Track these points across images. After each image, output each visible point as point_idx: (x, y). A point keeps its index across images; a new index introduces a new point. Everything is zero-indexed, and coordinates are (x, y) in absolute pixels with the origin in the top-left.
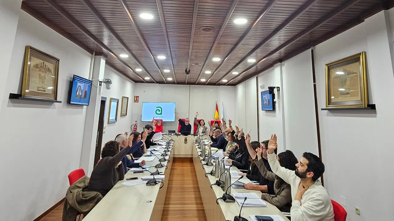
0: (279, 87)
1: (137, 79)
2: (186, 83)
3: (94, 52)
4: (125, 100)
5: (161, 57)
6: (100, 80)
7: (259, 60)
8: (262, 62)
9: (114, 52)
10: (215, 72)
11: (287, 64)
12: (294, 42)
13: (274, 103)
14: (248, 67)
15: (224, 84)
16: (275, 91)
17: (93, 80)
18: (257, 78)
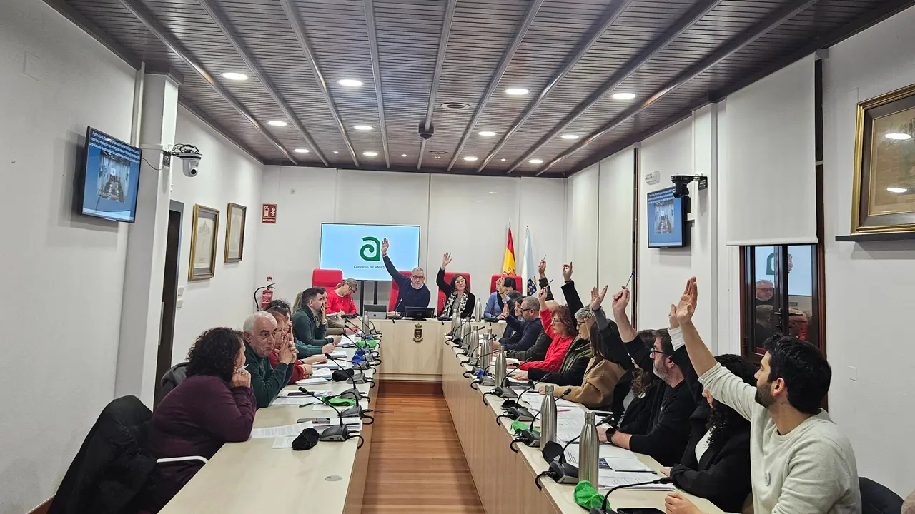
0: (706, 178)
1: (269, 155)
2: (419, 167)
3: (141, 61)
4: (237, 216)
5: (351, 83)
6: (164, 149)
7: (644, 94)
8: (655, 103)
9: (206, 62)
10: (508, 132)
11: (733, 105)
12: (761, 34)
13: (686, 226)
14: (609, 117)
15: (532, 173)
16: (693, 187)
17: (144, 146)
18: (636, 153)
